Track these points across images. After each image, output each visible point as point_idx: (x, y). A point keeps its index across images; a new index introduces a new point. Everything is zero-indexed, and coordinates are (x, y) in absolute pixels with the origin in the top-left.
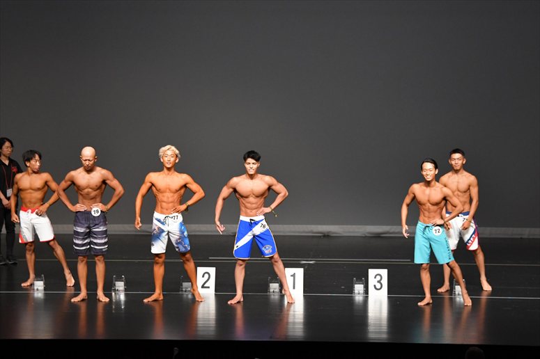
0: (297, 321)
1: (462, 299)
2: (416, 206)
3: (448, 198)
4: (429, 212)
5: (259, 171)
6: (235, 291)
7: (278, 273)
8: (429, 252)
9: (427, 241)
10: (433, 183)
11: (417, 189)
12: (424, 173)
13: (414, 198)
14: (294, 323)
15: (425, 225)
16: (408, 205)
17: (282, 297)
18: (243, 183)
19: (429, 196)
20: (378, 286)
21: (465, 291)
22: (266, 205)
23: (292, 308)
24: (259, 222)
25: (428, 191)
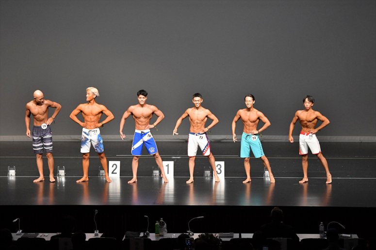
0: (170, 193)
1: (269, 179)
2: (241, 123)
3: (260, 118)
4: (249, 126)
5: (146, 102)
6: (133, 176)
7: (159, 164)
8: (249, 150)
9: (248, 144)
10: (251, 109)
11: (242, 112)
12: (246, 103)
13: (240, 117)
14: (168, 194)
15: (247, 134)
16: (236, 122)
17: (161, 178)
18: (136, 110)
19: (249, 117)
20: (219, 172)
21: (271, 174)
22: (151, 123)
23: (167, 186)
24: (147, 133)
25: (248, 113)
